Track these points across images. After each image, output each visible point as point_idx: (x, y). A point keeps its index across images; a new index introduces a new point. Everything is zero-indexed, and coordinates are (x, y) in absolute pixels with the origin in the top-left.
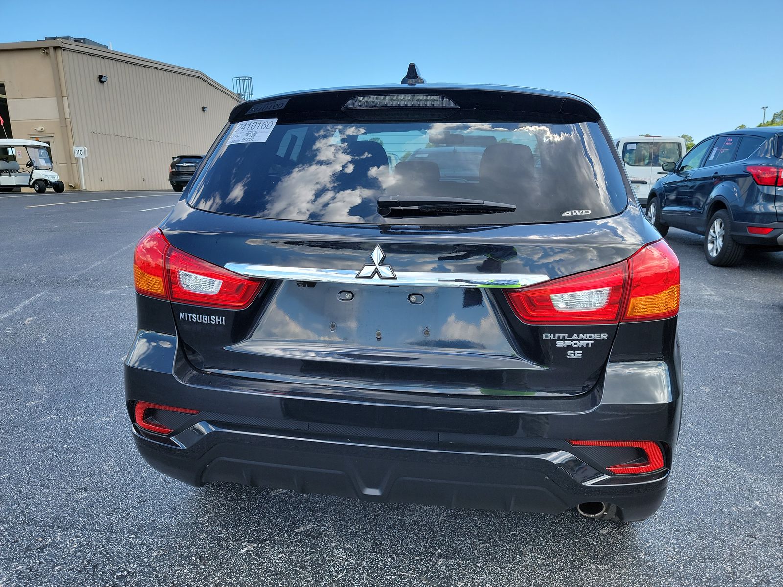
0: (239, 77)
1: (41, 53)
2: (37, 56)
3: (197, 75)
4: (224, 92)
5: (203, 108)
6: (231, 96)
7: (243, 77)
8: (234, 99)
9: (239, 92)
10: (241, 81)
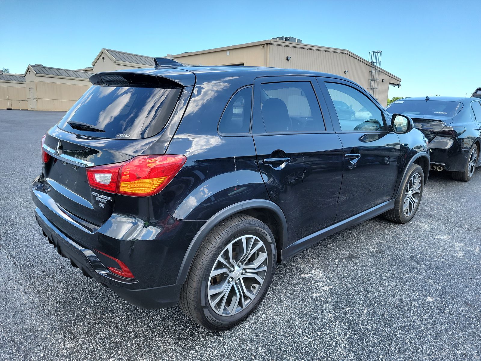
0: (374, 52)
1: (261, 47)
2: (259, 49)
3: (345, 52)
4: (361, 61)
5: (345, 71)
6: (365, 64)
7: (376, 51)
8: (368, 65)
9: (372, 61)
10: (375, 54)
